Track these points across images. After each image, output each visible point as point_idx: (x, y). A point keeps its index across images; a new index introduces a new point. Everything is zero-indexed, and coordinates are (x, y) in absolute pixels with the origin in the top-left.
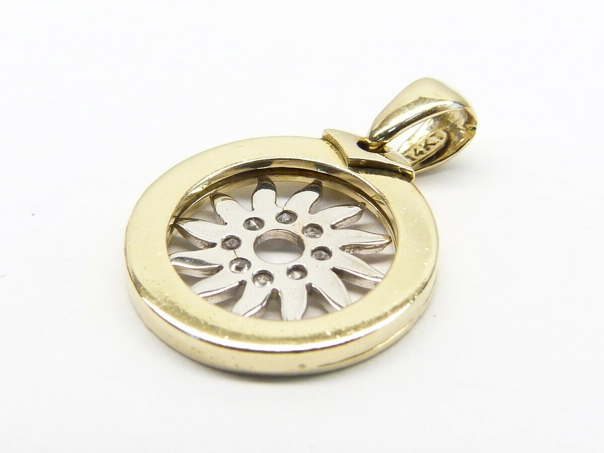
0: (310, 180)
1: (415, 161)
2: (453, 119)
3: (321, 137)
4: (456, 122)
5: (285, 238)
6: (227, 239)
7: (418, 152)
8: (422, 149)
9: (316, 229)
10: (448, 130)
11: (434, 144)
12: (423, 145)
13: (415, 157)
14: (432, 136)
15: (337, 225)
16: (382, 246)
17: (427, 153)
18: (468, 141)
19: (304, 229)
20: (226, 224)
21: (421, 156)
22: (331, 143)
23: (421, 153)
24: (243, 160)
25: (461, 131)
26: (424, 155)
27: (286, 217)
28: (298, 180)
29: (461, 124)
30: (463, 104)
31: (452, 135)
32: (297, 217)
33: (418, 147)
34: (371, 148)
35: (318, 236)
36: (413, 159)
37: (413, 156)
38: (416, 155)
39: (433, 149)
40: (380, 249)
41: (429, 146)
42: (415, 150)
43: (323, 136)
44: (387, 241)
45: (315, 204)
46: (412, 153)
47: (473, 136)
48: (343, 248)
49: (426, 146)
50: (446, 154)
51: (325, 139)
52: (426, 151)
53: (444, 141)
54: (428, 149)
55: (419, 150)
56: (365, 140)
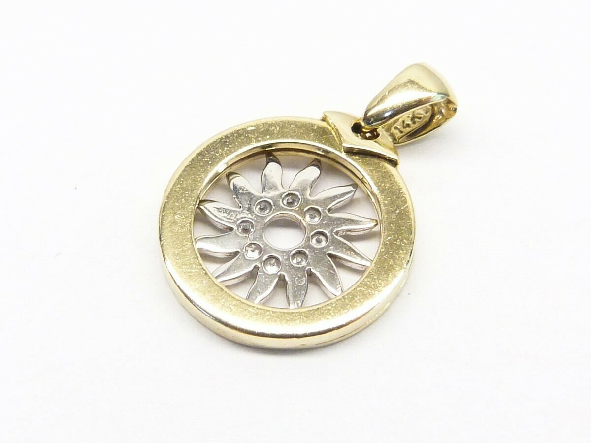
1: (403, 134)
3: (321, 117)
7: (405, 124)
8: (409, 121)
11: (420, 118)
12: (411, 116)
13: (402, 130)
17: (414, 127)
19: (305, 213)
20: (240, 207)
21: (408, 130)
23: (408, 125)
26: (411, 129)
30: (446, 95)
33: (406, 118)
34: (364, 130)
36: (401, 132)
37: (401, 128)
38: (404, 127)
39: (420, 123)
41: (416, 120)
42: (403, 122)
43: (323, 117)
44: (375, 224)
47: (453, 115)
48: (337, 233)
49: (413, 119)
50: (430, 128)
51: (324, 120)
52: (413, 125)
53: (429, 114)
54: (414, 123)
55: (407, 122)
56: (359, 122)
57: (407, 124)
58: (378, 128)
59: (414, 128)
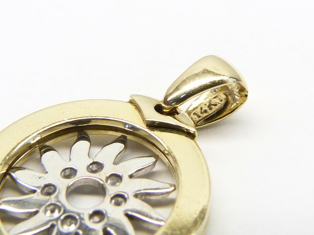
0: (119, 134)
1: (200, 118)
2: (231, 86)
3: (128, 100)
4: (233, 88)
5: (93, 184)
6: (46, 186)
7: (203, 111)
8: (206, 108)
9: (117, 178)
10: (227, 94)
11: (216, 105)
12: (208, 104)
13: (201, 115)
14: (215, 98)
15: (134, 175)
16: (168, 193)
18: (241, 104)
19: (107, 178)
20: (47, 172)
21: (205, 115)
22: (135, 105)
23: (206, 111)
24: (65, 119)
25: (236, 97)
26: (207, 114)
27: (94, 168)
28: (110, 134)
29: (236, 91)
30: (238, 80)
31: (230, 98)
32: (103, 167)
33: (204, 106)
34: (165, 110)
35: (118, 184)
36: (199, 117)
37: (199, 114)
38: (202, 113)
39: (215, 109)
40: (167, 195)
41: (212, 106)
42: (201, 109)
43: (130, 100)
44: (173, 188)
45: (119, 155)
46: (198, 111)
47: (245, 101)
48: (136, 196)
49: (210, 107)
50: (225, 113)
51: (132, 102)
52: (209, 111)
53: (223, 102)
54: (211, 109)
55: (204, 109)
56: (161, 104)
57: (204, 110)
58: (177, 107)
59: (210, 113)
